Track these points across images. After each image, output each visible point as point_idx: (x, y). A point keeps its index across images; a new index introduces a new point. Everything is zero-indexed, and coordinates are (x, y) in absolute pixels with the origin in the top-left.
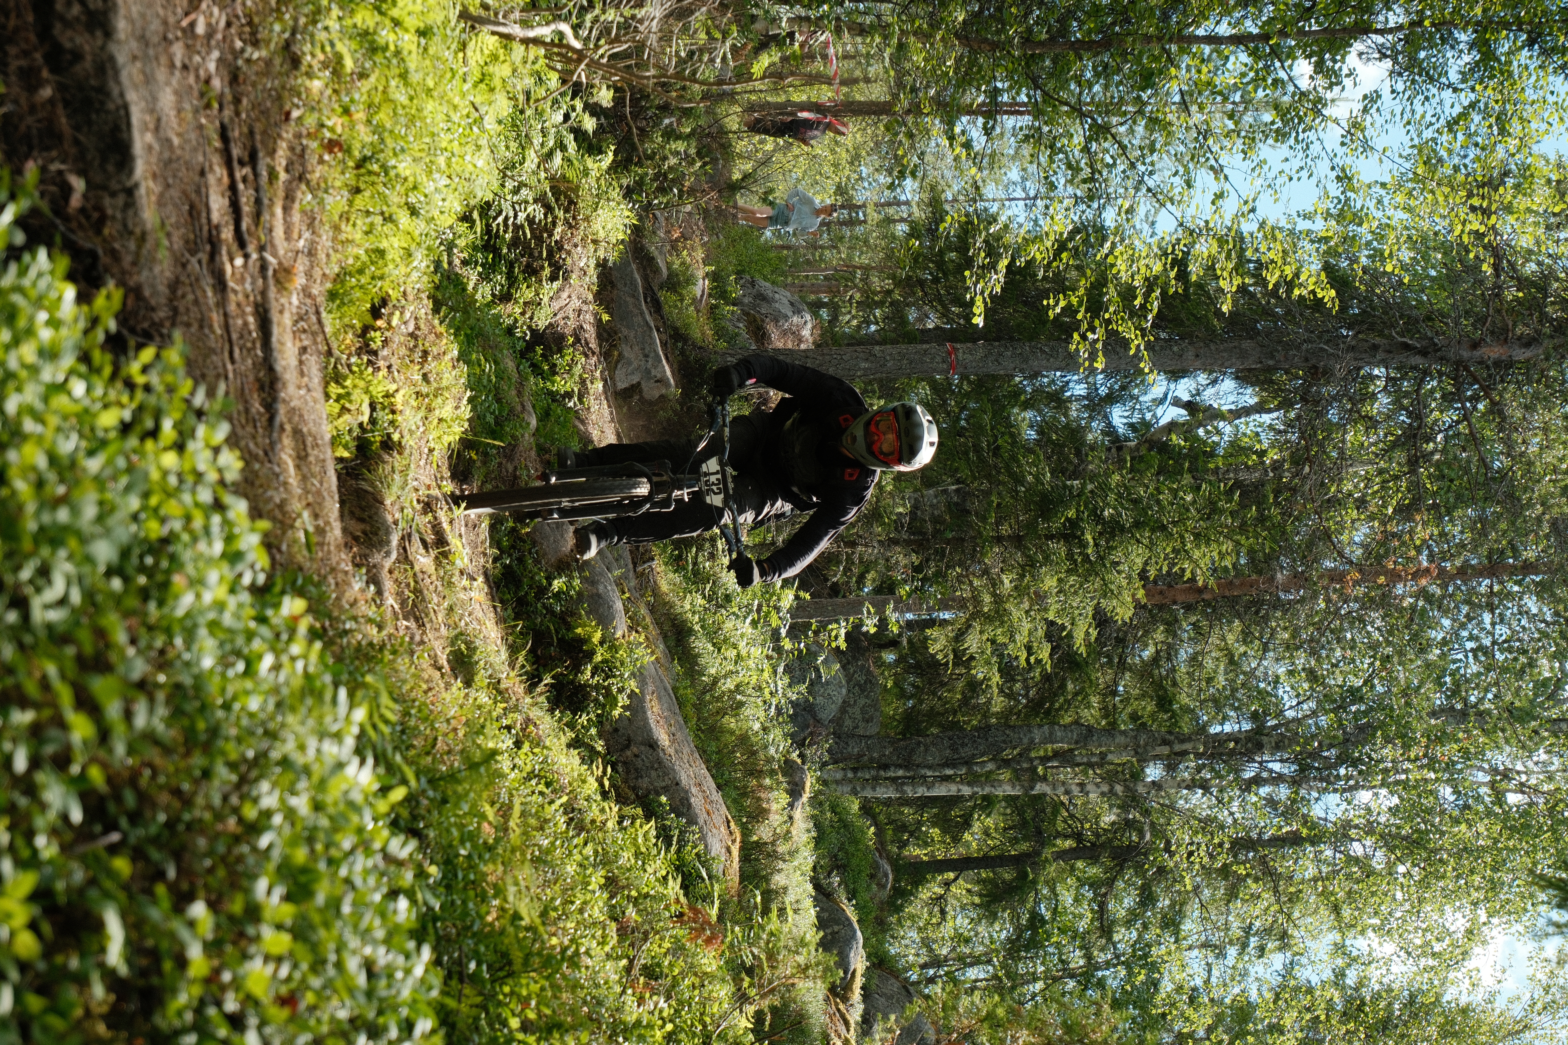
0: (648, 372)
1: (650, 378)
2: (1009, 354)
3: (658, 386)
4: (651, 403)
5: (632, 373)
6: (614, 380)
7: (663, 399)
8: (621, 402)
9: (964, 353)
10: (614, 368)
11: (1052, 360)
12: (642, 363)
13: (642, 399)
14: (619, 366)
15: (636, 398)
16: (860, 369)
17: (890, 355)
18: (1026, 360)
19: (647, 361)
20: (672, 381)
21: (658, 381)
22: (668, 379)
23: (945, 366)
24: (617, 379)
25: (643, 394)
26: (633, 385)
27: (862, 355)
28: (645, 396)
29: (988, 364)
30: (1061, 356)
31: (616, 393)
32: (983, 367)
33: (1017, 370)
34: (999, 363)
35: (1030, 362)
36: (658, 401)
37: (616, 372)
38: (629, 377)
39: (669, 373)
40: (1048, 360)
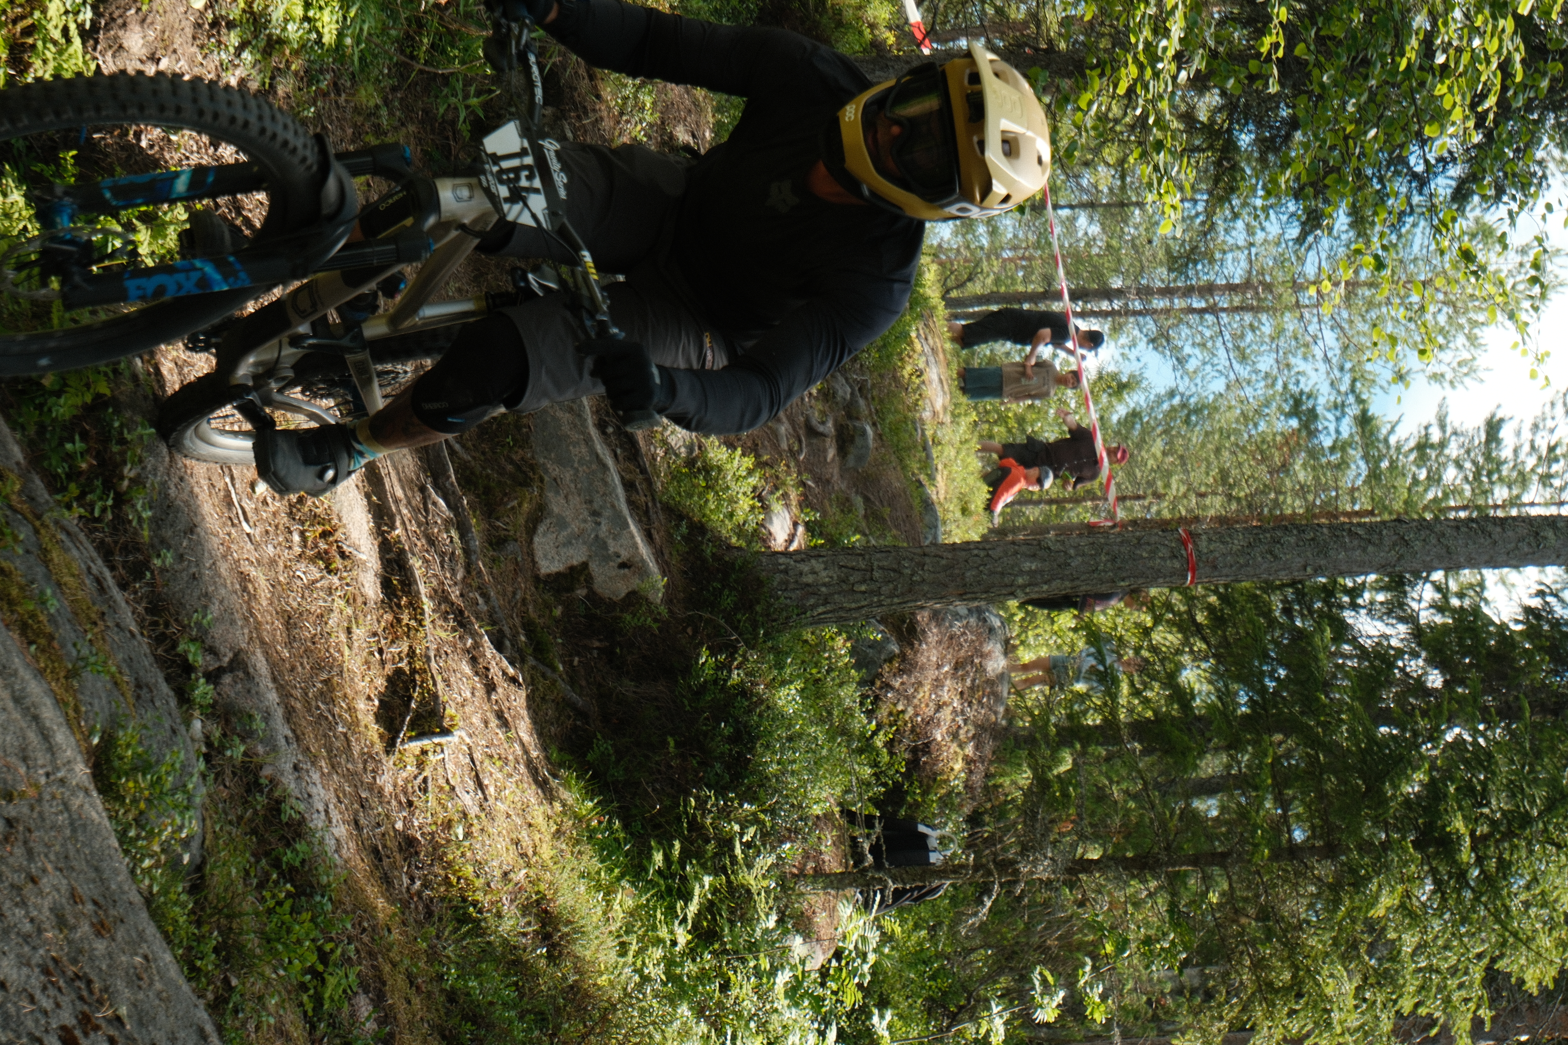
0: (600, 544)
1: (606, 558)
2: (1292, 540)
3: (625, 575)
4: (611, 605)
5: (568, 543)
6: (531, 554)
7: (634, 599)
8: (549, 597)
9: (1210, 540)
10: (531, 531)
11: (1370, 549)
12: (589, 526)
13: (592, 596)
14: (541, 529)
15: (581, 592)
16: (1021, 573)
17: (1076, 547)
18: (1323, 550)
19: (599, 524)
20: (653, 566)
21: (623, 566)
22: (643, 561)
23: (1177, 565)
24: (539, 554)
25: (596, 587)
26: (572, 568)
27: (1024, 549)
28: (599, 591)
29: (1254, 558)
30: (1387, 542)
31: (537, 579)
32: (1247, 565)
33: (1309, 569)
34: (1276, 557)
35: (1332, 553)
36: (623, 600)
37: (536, 539)
38: (563, 551)
39: (644, 550)
40: (1364, 550)
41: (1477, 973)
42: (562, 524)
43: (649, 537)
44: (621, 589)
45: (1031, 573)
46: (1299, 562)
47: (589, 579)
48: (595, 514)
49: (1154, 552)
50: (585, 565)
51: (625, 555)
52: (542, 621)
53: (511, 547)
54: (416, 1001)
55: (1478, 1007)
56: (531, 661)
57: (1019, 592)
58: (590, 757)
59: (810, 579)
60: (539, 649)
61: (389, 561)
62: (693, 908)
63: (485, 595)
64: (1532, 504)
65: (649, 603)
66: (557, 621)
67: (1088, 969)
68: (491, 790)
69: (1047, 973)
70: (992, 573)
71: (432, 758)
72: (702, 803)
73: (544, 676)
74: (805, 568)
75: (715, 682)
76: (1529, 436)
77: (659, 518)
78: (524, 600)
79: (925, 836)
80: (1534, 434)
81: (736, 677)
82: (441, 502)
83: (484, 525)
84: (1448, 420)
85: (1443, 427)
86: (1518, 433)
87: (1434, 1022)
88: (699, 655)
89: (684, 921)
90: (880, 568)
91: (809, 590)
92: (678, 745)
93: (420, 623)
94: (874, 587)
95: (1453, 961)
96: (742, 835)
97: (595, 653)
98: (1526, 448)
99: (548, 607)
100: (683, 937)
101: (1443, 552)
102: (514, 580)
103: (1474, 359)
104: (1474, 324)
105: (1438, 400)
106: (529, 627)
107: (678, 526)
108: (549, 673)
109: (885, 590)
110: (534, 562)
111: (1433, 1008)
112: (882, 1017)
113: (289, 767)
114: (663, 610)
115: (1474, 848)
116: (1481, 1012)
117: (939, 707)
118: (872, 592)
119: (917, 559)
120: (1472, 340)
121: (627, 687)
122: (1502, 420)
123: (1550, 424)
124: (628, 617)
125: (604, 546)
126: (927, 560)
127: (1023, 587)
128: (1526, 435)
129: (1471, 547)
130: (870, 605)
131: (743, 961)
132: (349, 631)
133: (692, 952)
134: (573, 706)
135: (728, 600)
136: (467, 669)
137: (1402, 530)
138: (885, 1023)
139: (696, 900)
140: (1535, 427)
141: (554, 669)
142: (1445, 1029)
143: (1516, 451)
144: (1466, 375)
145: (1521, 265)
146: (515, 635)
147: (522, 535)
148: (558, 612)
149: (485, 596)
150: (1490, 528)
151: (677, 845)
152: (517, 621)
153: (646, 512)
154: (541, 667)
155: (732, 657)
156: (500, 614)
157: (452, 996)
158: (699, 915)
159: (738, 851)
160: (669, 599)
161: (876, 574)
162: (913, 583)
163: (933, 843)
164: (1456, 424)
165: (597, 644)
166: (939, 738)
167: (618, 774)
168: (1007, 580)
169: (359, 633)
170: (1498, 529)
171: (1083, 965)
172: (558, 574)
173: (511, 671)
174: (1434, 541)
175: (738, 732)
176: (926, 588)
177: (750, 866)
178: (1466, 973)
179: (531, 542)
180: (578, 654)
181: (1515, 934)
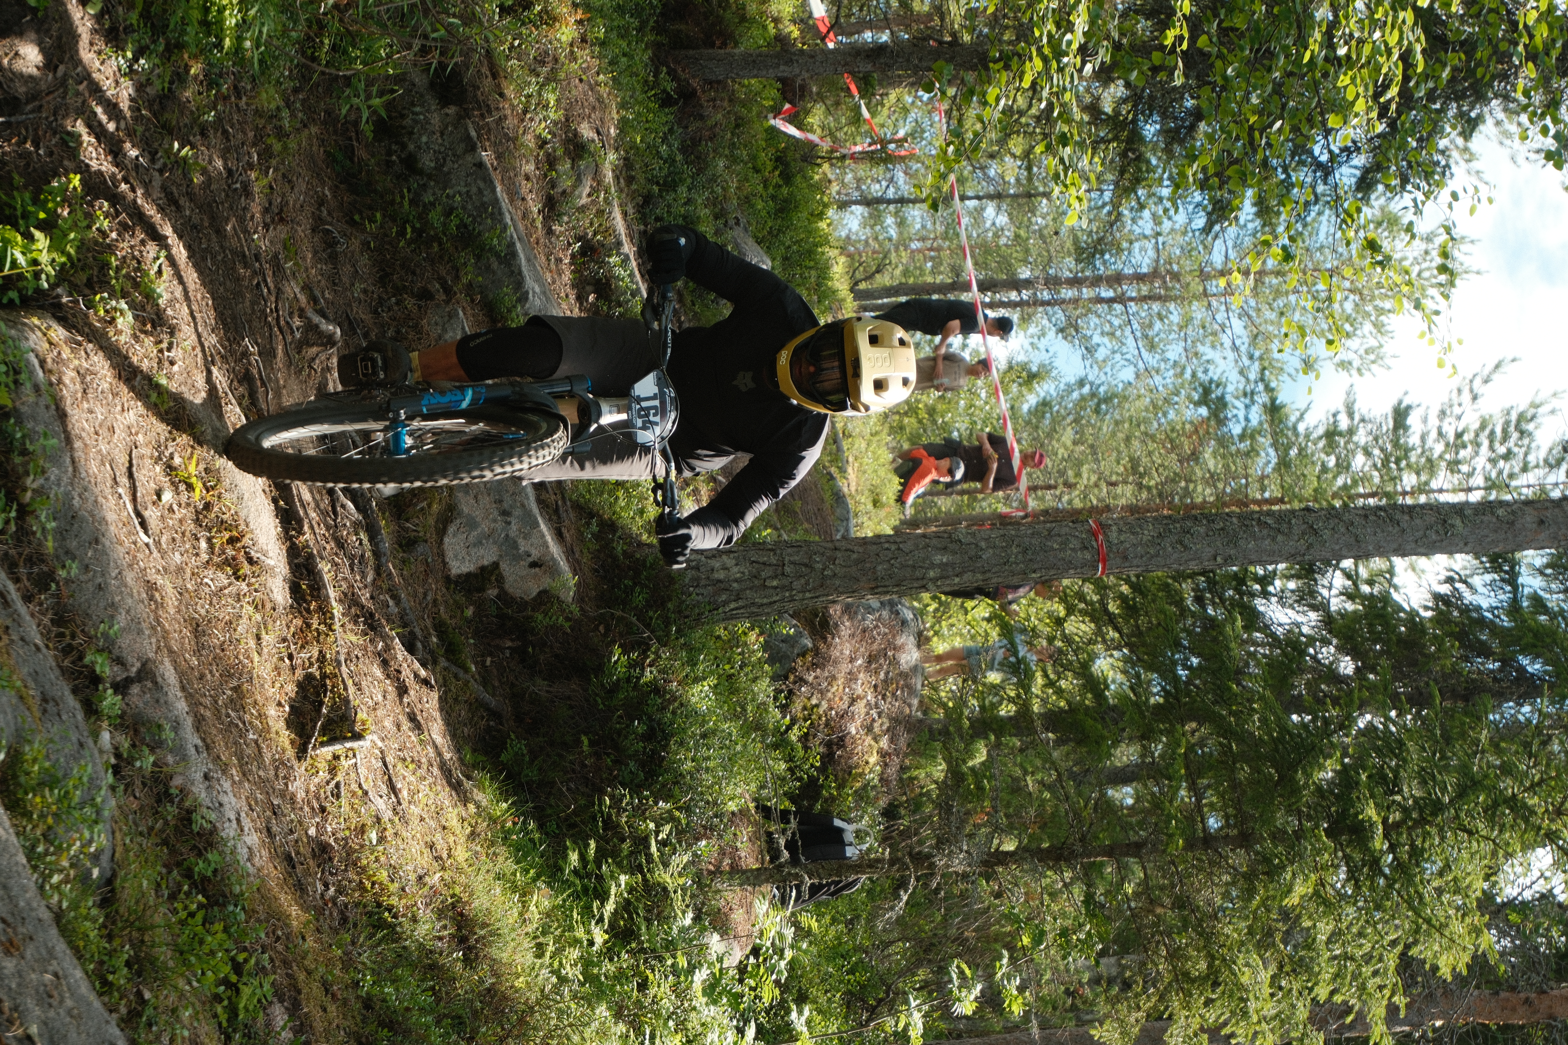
0: (512, 544)
1: (517, 558)
2: (1202, 530)
3: (536, 575)
4: (523, 605)
5: (479, 543)
6: (442, 554)
7: (545, 598)
8: (460, 598)
9: (1120, 531)
10: (441, 532)
11: (1280, 538)
12: (499, 525)
13: (504, 596)
14: (451, 529)
15: (492, 592)
16: (933, 566)
17: (986, 540)
18: (1233, 541)
19: (509, 523)
20: (564, 565)
21: (534, 565)
22: (553, 559)
23: (1088, 556)
24: (449, 555)
25: (507, 586)
26: (483, 569)
27: (935, 542)
28: (511, 590)
29: (1164, 549)
30: (1296, 531)
31: (448, 579)
32: (1157, 555)
33: (1219, 559)
34: (1186, 547)
35: (1242, 543)
36: (534, 599)
37: (446, 540)
38: (473, 551)
39: (555, 549)
40: (1274, 539)
41: (1392, 960)
42: (472, 524)
43: (559, 535)
44: (533, 589)
45: (943, 566)
46: (1208, 552)
47: (500, 579)
48: (505, 513)
49: (1065, 543)
50: (496, 565)
51: (535, 554)
52: (453, 622)
53: (420, 549)
54: (332, 1008)
55: (1393, 994)
56: (443, 662)
57: (930, 585)
58: (504, 757)
59: (721, 575)
60: (451, 651)
61: (298, 566)
62: (610, 907)
63: (393, 597)
64: (1441, 491)
65: (560, 602)
66: (469, 621)
67: (1005, 961)
68: (404, 794)
69: (964, 966)
70: (903, 566)
71: (345, 763)
72: (616, 802)
73: (456, 676)
74: (717, 564)
75: (628, 680)
76: (1437, 423)
77: (570, 516)
78: (435, 601)
79: (841, 831)
80: (1441, 420)
81: (649, 675)
82: (350, 505)
83: (393, 527)
84: (1356, 407)
85: (1351, 414)
86: (1425, 420)
87: (1349, 1010)
88: (611, 653)
89: (601, 920)
90: (791, 563)
91: (721, 586)
92: (592, 744)
93: (330, 627)
94: (785, 582)
95: (1367, 947)
96: (657, 833)
97: (508, 653)
98: (1434, 434)
99: (461, 608)
100: (600, 937)
101: (1352, 539)
102: (425, 581)
103: (1381, 346)
104: (1381, 311)
105: (1346, 387)
106: (440, 628)
107: (588, 524)
108: (461, 674)
109: (797, 585)
110: (445, 564)
111: (1347, 995)
112: (800, 1012)
113: (199, 776)
114: (575, 609)
115: (1386, 836)
116: (1396, 999)
117: (853, 701)
118: (783, 588)
119: (829, 553)
120: (1379, 327)
121: (540, 687)
122: (1409, 408)
123: (1457, 410)
124: (540, 617)
125: (515, 546)
126: (839, 554)
127: (934, 580)
128: (1434, 422)
129: (1380, 535)
130: (782, 600)
131: (661, 959)
132: (258, 638)
133: (609, 952)
134: (486, 707)
135: (639, 598)
136: (378, 672)
137: (1311, 519)
138: (803, 1019)
139: (612, 899)
140: (1443, 414)
141: (466, 670)
142: (1361, 1016)
143: (1423, 438)
144: (1373, 362)
145: (1427, 252)
146: (427, 637)
147: (431, 536)
148: (469, 612)
149: (396, 598)
150: (1398, 516)
151: (593, 844)
152: (428, 623)
153: (556, 511)
154: (454, 669)
155: (644, 654)
156: (411, 616)
157: (368, 1003)
158: (615, 913)
159: (654, 849)
160: (580, 598)
161: (787, 569)
162: (824, 578)
163: (849, 837)
164: (1364, 411)
165: (509, 644)
166: (854, 731)
167: (532, 774)
168: (918, 574)
169: (268, 639)
170: (1407, 517)
171: (1000, 957)
172: (469, 575)
173: (423, 673)
174: (1343, 530)
175: (651, 729)
176: (837, 583)
177: (666, 865)
178: (1381, 960)
179: (441, 542)
180: (491, 654)
181: (1428, 921)
